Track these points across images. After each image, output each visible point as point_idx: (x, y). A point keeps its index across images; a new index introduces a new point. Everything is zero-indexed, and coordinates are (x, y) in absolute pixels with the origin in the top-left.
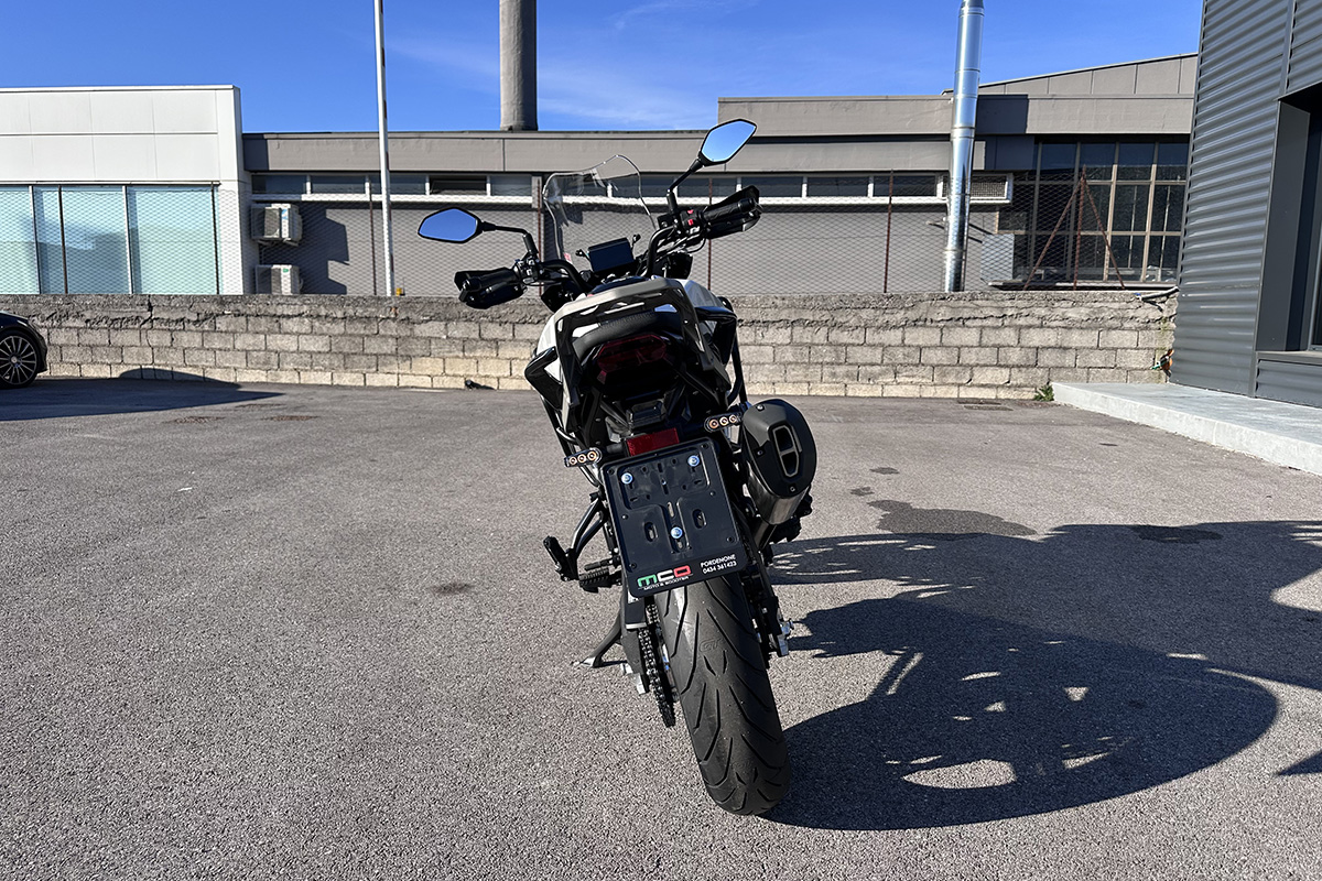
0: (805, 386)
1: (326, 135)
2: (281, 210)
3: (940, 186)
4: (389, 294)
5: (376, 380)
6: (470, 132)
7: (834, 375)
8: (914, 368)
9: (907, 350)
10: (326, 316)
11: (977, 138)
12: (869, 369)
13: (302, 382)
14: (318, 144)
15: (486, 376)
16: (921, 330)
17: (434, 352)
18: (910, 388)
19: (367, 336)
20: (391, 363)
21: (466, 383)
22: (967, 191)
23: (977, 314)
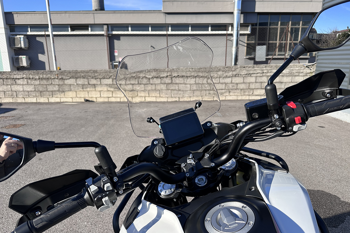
0: (201, 97)
1: (34, 12)
2: (20, 38)
3: (230, 28)
4: (55, 70)
5: (52, 100)
6: (83, 11)
7: (210, 93)
8: (235, 90)
9: (233, 85)
10: (32, 78)
11: (242, 13)
12: (221, 91)
13: (26, 101)
14: (31, 15)
15: (92, 97)
16: (237, 78)
17: (73, 89)
18: (234, 97)
19: (48, 85)
20: (57, 94)
21: (85, 100)
22: (239, 30)
23: (255, 72)
